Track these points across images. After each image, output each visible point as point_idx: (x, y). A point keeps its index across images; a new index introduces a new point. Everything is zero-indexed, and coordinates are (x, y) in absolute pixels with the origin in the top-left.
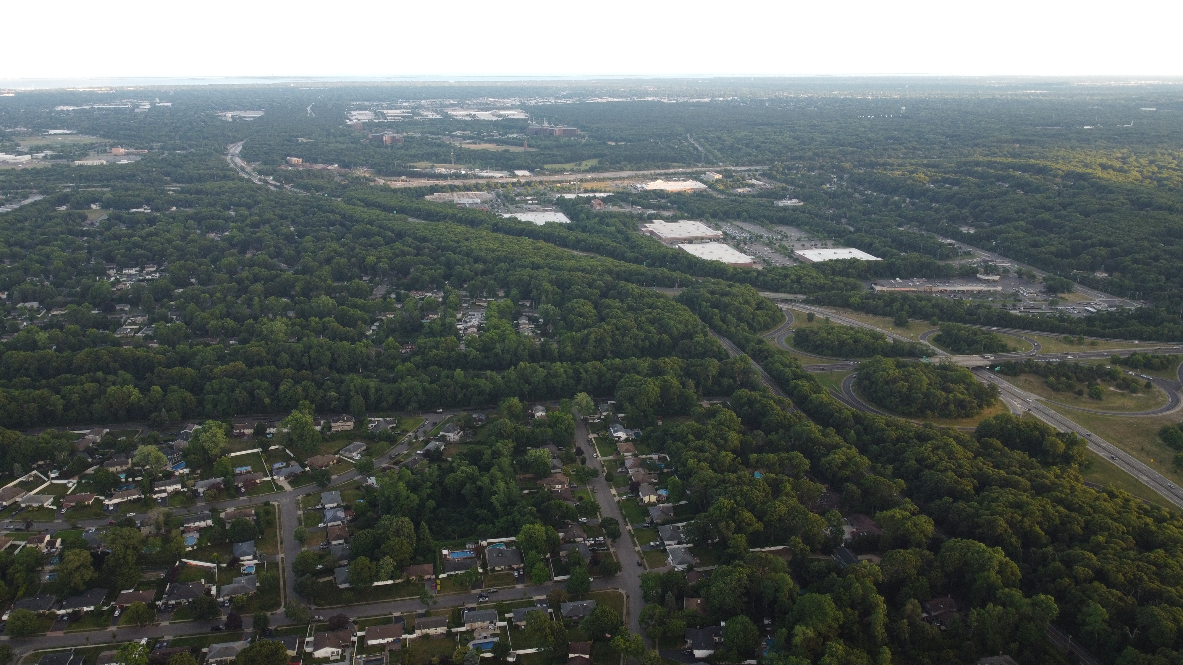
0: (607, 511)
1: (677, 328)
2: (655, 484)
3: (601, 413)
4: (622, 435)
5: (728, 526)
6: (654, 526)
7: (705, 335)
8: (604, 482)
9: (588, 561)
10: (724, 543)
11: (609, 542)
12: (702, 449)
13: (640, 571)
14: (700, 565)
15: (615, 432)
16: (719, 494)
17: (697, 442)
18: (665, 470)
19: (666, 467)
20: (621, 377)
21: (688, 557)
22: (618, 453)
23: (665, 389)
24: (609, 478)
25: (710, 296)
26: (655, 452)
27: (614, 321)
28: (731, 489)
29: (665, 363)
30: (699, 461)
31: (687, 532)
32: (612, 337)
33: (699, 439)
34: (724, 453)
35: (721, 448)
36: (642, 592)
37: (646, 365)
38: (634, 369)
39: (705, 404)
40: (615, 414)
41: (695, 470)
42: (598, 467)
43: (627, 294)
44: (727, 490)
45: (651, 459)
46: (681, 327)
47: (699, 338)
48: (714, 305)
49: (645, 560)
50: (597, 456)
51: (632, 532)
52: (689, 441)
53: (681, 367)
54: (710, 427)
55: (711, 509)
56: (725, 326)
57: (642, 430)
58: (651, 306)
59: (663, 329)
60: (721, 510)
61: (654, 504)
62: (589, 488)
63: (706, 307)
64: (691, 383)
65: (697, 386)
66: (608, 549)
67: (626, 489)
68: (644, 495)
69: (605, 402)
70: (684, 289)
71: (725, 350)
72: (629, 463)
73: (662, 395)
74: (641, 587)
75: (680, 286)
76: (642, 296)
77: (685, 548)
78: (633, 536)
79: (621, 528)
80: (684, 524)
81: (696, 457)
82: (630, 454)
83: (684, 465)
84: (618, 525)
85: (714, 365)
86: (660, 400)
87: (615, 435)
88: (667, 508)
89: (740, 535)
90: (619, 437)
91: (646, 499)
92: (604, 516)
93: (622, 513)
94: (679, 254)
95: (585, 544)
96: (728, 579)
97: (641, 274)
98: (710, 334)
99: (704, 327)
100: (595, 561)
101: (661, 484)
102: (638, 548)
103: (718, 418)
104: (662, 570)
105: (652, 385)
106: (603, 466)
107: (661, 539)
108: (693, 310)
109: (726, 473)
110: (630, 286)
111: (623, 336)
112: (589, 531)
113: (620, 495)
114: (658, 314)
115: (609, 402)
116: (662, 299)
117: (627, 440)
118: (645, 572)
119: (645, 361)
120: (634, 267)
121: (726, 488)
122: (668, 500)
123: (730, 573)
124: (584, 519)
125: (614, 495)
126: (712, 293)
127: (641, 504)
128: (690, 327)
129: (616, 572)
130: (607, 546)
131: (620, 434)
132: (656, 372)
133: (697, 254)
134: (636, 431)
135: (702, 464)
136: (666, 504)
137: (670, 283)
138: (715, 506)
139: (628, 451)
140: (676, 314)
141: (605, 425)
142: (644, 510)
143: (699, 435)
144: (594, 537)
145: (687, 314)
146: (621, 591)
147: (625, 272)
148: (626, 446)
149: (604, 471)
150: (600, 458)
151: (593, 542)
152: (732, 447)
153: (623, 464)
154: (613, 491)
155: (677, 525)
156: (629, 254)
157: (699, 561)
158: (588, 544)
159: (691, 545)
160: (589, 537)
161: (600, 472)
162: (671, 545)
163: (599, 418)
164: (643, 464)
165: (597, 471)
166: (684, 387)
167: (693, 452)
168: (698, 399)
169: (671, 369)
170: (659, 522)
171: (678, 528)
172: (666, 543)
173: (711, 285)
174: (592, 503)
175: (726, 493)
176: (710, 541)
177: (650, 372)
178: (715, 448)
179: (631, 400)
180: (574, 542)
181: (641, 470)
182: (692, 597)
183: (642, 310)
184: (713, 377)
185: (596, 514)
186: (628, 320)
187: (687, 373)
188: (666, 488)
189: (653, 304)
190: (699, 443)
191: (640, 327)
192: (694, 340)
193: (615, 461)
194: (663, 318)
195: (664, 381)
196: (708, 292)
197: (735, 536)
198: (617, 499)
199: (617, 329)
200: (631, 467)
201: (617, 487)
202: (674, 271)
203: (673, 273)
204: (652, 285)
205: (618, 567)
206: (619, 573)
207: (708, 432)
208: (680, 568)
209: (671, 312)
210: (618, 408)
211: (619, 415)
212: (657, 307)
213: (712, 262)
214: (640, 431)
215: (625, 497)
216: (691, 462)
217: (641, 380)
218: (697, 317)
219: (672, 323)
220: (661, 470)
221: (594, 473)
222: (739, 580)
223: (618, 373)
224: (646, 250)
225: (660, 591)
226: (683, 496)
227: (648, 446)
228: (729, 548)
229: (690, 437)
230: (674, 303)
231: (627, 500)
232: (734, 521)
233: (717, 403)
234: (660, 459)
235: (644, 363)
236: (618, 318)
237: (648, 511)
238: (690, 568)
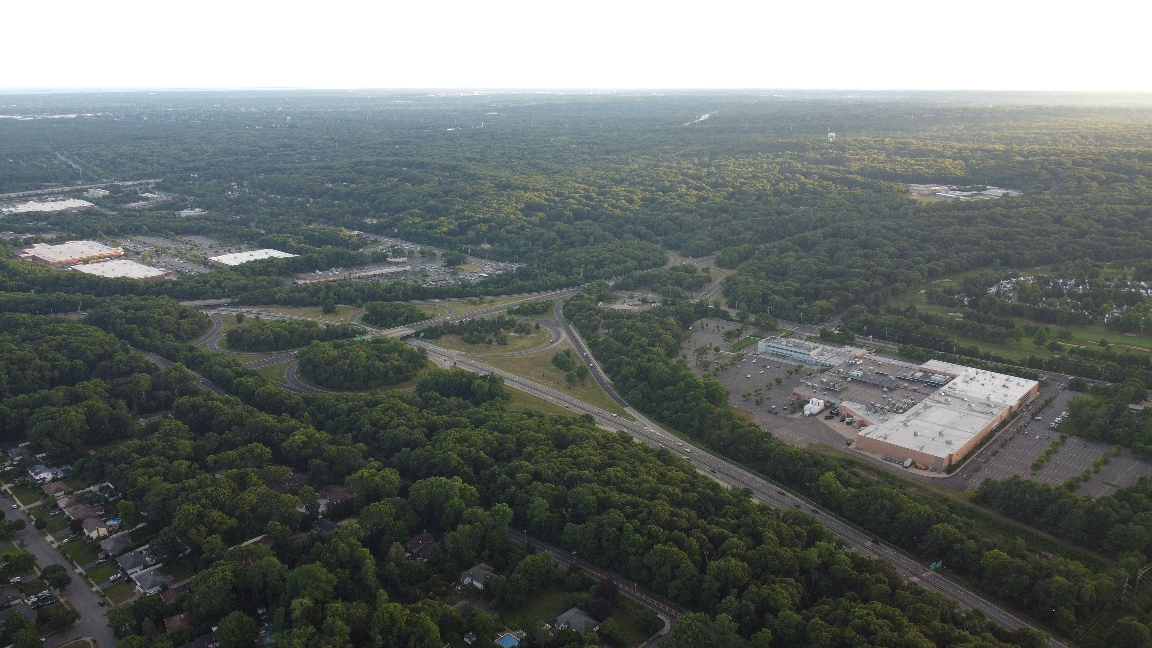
0: (44, 561)
1: (91, 350)
2: (102, 516)
3: (12, 459)
4: (47, 475)
5: (198, 531)
6: (111, 560)
7: (127, 352)
8: (35, 531)
9: (33, 622)
10: (198, 551)
11: (57, 593)
12: (151, 465)
13: (105, 610)
14: (175, 582)
15: (37, 474)
16: (182, 502)
17: (143, 459)
18: (111, 499)
19: (112, 495)
20: (30, 414)
21: (161, 578)
22: (47, 496)
23: (91, 415)
24: (41, 525)
25: (123, 312)
26: (94, 484)
27: (6, 355)
28: (193, 494)
29: (84, 388)
30: (150, 477)
31: (152, 552)
32: (8, 373)
33: (144, 456)
34: (176, 463)
35: (171, 459)
36: (112, 630)
37: (61, 394)
38: (47, 401)
39: (143, 422)
40: (32, 456)
41: (146, 488)
42: (23, 517)
43: (17, 325)
44: (190, 496)
45: (91, 491)
46: (97, 349)
47: (120, 356)
48: (129, 322)
49: (107, 598)
50: (19, 506)
51: (85, 574)
52: (133, 461)
53: (106, 390)
54: (155, 441)
55: (175, 521)
56: (148, 341)
57: (71, 464)
58: (52, 333)
59: (73, 353)
60: (187, 518)
61: (105, 537)
62: (16, 543)
63: (121, 325)
64: (122, 403)
65: (129, 405)
66: (58, 601)
67: (67, 530)
68: (91, 531)
69: (15, 445)
70: (89, 310)
71: (154, 364)
72: (62, 503)
73: (88, 422)
74: (109, 626)
75: (84, 309)
76: (37, 324)
77: (154, 570)
78: (87, 577)
79: (69, 572)
80: (147, 546)
81: (145, 474)
82: (62, 493)
83: (133, 486)
84: (65, 570)
85: (145, 380)
86: (87, 427)
87: (37, 478)
88: (122, 536)
89: (214, 536)
90: (44, 479)
91: (94, 535)
92: (43, 567)
93: (66, 558)
94: (74, 275)
95: (26, 604)
96: (211, 581)
97: (32, 301)
98: (132, 352)
99: (124, 345)
100: (43, 619)
101: (110, 512)
102: (96, 588)
103: (162, 430)
104: (131, 601)
105: (74, 413)
106: (29, 515)
107: (123, 570)
108: (106, 330)
109: (184, 481)
110: (19, 315)
111: (23, 370)
112: (26, 589)
113: (58, 540)
114: (64, 339)
115: (20, 445)
116: (64, 324)
117: (54, 480)
118: (111, 609)
119: (58, 391)
120: (20, 295)
121: (187, 495)
122: (121, 527)
123: (212, 574)
124: (18, 579)
125: (52, 542)
126: (125, 309)
127: (88, 541)
128: (107, 347)
129: (74, 620)
130: (55, 598)
131: (43, 475)
132: (75, 399)
133: (98, 273)
134: (64, 468)
135: (154, 478)
136: (120, 533)
137: (73, 307)
138: (179, 516)
139: (58, 490)
140: (86, 336)
141: (22, 470)
142: (95, 546)
143: (143, 452)
144: (36, 594)
145: (100, 334)
146: (84, 639)
147: (8, 302)
148: (54, 486)
149: (32, 520)
150: (23, 507)
151: (35, 599)
152: (185, 455)
153: (55, 506)
154: (49, 538)
155: (138, 550)
156: (10, 283)
157: (172, 579)
158: (30, 603)
159: (160, 565)
160: (28, 596)
161: (27, 522)
162: (135, 573)
163: (12, 465)
164: (81, 499)
165: (23, 521)
166: (114, 409)
167: (141, 470)
168: (133, 418)
169: (94, 393)
170: (116, 553)
171: (141, 552)
172: (129, 572)
173: (122, 302)
174: (24, 556)
175: (188, 500)
176: (181, 555)
177: (68, 401)
178: (166, 460)
179: (50, 434)
180: (10, 606)
181: (81, 507)
182: (173, 615)
183: (41, 338)
184: (147, 392)
185: (32, 568)
186: (27, 351)
187: (114, 394)
188: (116, 517)
189: (54, 330)
190: (146, 459)
191: (43, 356)
192: (114, 360)
193: (44, 506)
194: (71, 343)
195: (89, 407)
196: (120, 308)
197: (209, 538)
198: (55, 545)
199: (13, 364)
200: (65, 508)
201: (52, 532)
202: (74, 294)
203: (72, 296)
204: (47, 312)
205: (75, 615)
206: (77, 622)
207: (154, 446)
208: (153, 591)
209: (79, 335)
210: (36, 448)
211: (38, 456)
212: (62, 333)
213: (117, 279)
214: (69, 467)
215: (66, 540)
216: (140, 480)
217: (58, 411)
218: (113, 335)
219: (84, 346)
220: (106, 500)
221: (20, 525)
222: (223, 579)
223: (26, 410)
224: (31, 276)
225: (134, 622)
226: (139, 519)
227: (83, 480)
228: (204, 553)
229: (134, 455)
230: (80, 325)
231: (69, 542)
232: (204, 525)
233: (156, 418)
234: (101, 489)
235: (59, 393)
236: (11, 351)
237: (100, 546)
238: (165, 588)
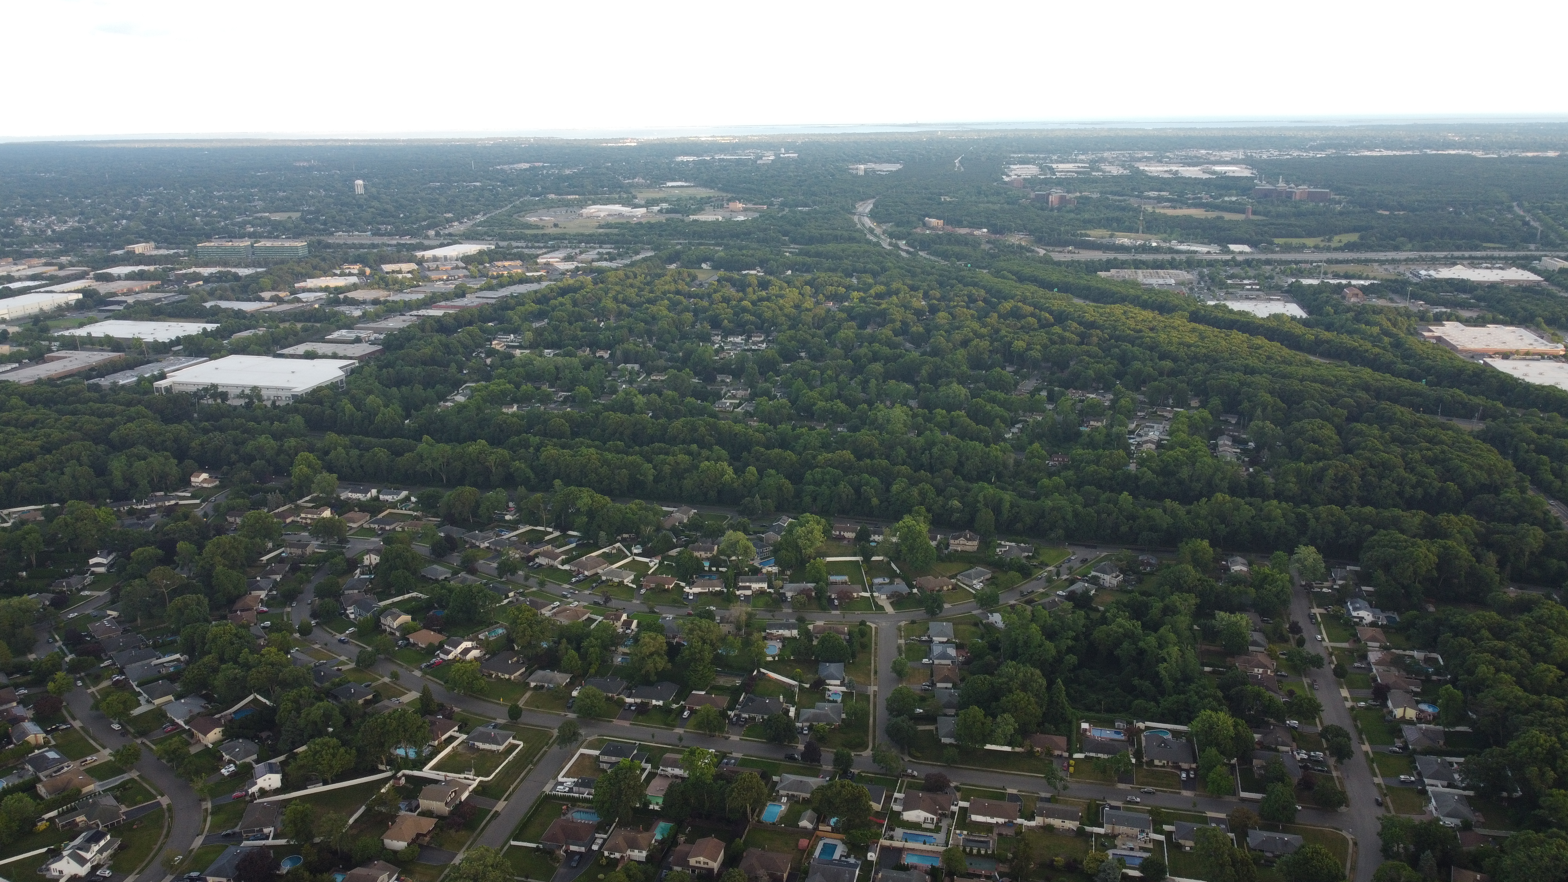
0: (1330, 717)
1: (1474, 475)
2: (1416, 694)
3: (1334, 581)
4: (1367, 616)
5: (1542, 774)
6: (1409, 755)
7: (1523, 491)
8: (1331, 676)
9: (1295, 781)
10: (1531, 800)
11: (1332, 761)
12: (1503, 654)
13: (1380, 812)
14: (1483, 825)
15: (1355, 609)
16: (1532, 724)
17: (1496, 642)
18: (1434, 678)
19: (1437, 672)
20: (1372, 533)
21: (1466, 811)
22: (1358, 640)
23: (1445, 560)
24: (1340, 672)
25: (1535, 435)
26: (1419, 649)
27: (1368, 454)
28: (1552, 719)
29: (1448, 521)
30: (1498, 670)
31: (1465, 771)
32: (1362, 477)
33: (1499, 639)
34: (1543, 666)
35: (1536, 657)
36: (1381, 842)
37: (1417, 520)
38: (1396, 523)
39: (1512, 592)
40: (1357, 585)
41: (1488, 682)
42: (1323, 654)
43: (1391, 420)
44: (1546, 720)
45: (1412, 657)
46: (1483, 477)
47: (1511, 494)
48: (1541, 450)
49: (1388, 799)
50: (1323, 639)
51: (1371, 755)
52: (1482, 639)
53: (1477, 534)
54: (1521, 624)
55: (1513, 745)
56: (1558, 483)
57: (1400, 614)
58: (1431, 440)
59: (1449, 473)
60: (1531, 748)
61: (1410, 722)
62: (1306, 681)
63: (1527, 452)
64: (1492, 557)
65: (1501, 564)
66: (1329, 772)
67: (1368, 692)
68: (1396, 706)
69: (1343, 565)
70: (1489, 421)
71: (1556, 518)
72: (1373, 657)
73: (1439, 567)
74: (1379, 834)
75: (1482, 418)
76: (1416, 425)
77: (1460, 796)
78: (1372, 761)
79: (1354, 744)
80: (1462, 760)
81: (1491, 663)
82: (1377, 644)
83: (1470, 672)
84: (1350, 739)
85: (1535, 536)
86: (1435, 573)
87: (1354, 614)
88: (1433, 731)
89: (1562, 791)
90: (1362, 618)
91: (1399, 712)
92: (1327, 723)
93: (1356, 726)
94: (1484, 371)
95: (1293, 756)
96: (1537, 851)
97: (1418, 394)
98: (1530, 493)
99: (1522, 480)
100: (1306, 784)
101: (1428, 693)
102: (1378, 780)
103: (1536, 613)
104: (1416, 819)
105: (1424, 550)
106: (1331, 654)
107: (1419, 774)
108: (1504, 453)
109: (1545, 696)
110: (1398, 408)
111: (1381, 477)
112: (1300, 740)
113: (1354, 699)
114: (1443, 452)
115: (1348, 568)
116: (1450, 432)
117: (1373, 624)
118: (1388, 815)
119: (1414, 515)
120: (1407, 383)
121: (1543, 717)
122: (1436, 719)
123: (1541, 843)
124: (1294, 723)
125: (1346, 699)
126: (1540, 431)
127: (1388, 718)
128: (1496, 477)
129: (1340, 804)
130: (1328, 767)
131: (1362, 613)
132: (1432, 532)
133: (1516, 374)
134: (1390, 614)
135: (1502, 674)
136: (1431, 726)
137: (1468, 413)
138: (1521, 741)
139: (1374, 639)
140: (1473, 455)
141: (1341, 598)
142: (1395, 728)
143: (1498, 632)
144: (1308, 751)
145: (1493, 457)
146: (1344, 833)
147: (1391, 389)
148: (1371, 632)
149: (1331, 662)
150: (1327, 643)
151: (1306, 757)
152: (1560, 660)
153: (1364, 657)
154: (1345, 693)
155: (1449, 759)
156: (1401, 366)
157: (1482, 820)
158: (1298, 757)
159: (1471, 793)
160: (1299, 748)
161: (1326, 662)
162: (1435, 787)
163: (1331, 588)
164: (1397, 662)
165: (1322, 659)
166: (1479, 561)
167: (1487, 656)
168: (1501, 583)
169: (1459, 532)
170: (1419, 749)
171: (1451, 764)
172: (1426, 781)
173: (1538, 420)
174: (1310, 700)
175: (1542, 724)
176: (1505, 794)
177: (1422, 532)
178: (1528, 656)
179: (1387, 567)
180: (1277, 751)
181: (1394, 671)
182: (1466, 868)
183: (1416, 443)
184: (1532, 553)
185: (1314, 718)
186: (1393, 455)
187: (1485, 542)
188: (1433, 703)
189: (1434, 437)
190: (1500, 644)
191: (1409, 467)
192: (1501, 497)
193: (1351, 651)
194: (1451, 459)
195: (1445, 548)
196: (1533, 429)
197: (1555, 791)
198: (1349, 704)
199: (1372, 466)
200: (1375, 664)
201: (1351, 687)
202: (1475, 395)
203: (1472, 397)
204: (1434, 413)
205: (1342, 799)
206: (1343, 809)
207: (1517, 630)
208: (1450, 822)
209: (1465, 452)
210: (1364, 578)
211: (1364, 588)
212: (1442, 442)
213: (1542, 388)
214: (1396, 616)
215: (1362, 704)
216: (1482, 669)
217: (1406, 541)
218: (1510, 463)
219: (1466, 467)
220: (1428, 676)
221: (1317, 662)
222: (1556, 858)
223: (1368, 527)
224: (1428, 362)
225: (1412, 848)
226: (1462, 719)
227: (1408, 638)
228: (1540, 807)
229: (1485, 633)
230: (1471, 439)
231: (1367, 708)
232: (1554, 769)
233: (1534, 593)
234: (1427, 660)
235: (1415, 518)
236: (1374, 450)
237: (1400, 730)
238: (1467, 826)
